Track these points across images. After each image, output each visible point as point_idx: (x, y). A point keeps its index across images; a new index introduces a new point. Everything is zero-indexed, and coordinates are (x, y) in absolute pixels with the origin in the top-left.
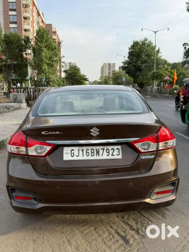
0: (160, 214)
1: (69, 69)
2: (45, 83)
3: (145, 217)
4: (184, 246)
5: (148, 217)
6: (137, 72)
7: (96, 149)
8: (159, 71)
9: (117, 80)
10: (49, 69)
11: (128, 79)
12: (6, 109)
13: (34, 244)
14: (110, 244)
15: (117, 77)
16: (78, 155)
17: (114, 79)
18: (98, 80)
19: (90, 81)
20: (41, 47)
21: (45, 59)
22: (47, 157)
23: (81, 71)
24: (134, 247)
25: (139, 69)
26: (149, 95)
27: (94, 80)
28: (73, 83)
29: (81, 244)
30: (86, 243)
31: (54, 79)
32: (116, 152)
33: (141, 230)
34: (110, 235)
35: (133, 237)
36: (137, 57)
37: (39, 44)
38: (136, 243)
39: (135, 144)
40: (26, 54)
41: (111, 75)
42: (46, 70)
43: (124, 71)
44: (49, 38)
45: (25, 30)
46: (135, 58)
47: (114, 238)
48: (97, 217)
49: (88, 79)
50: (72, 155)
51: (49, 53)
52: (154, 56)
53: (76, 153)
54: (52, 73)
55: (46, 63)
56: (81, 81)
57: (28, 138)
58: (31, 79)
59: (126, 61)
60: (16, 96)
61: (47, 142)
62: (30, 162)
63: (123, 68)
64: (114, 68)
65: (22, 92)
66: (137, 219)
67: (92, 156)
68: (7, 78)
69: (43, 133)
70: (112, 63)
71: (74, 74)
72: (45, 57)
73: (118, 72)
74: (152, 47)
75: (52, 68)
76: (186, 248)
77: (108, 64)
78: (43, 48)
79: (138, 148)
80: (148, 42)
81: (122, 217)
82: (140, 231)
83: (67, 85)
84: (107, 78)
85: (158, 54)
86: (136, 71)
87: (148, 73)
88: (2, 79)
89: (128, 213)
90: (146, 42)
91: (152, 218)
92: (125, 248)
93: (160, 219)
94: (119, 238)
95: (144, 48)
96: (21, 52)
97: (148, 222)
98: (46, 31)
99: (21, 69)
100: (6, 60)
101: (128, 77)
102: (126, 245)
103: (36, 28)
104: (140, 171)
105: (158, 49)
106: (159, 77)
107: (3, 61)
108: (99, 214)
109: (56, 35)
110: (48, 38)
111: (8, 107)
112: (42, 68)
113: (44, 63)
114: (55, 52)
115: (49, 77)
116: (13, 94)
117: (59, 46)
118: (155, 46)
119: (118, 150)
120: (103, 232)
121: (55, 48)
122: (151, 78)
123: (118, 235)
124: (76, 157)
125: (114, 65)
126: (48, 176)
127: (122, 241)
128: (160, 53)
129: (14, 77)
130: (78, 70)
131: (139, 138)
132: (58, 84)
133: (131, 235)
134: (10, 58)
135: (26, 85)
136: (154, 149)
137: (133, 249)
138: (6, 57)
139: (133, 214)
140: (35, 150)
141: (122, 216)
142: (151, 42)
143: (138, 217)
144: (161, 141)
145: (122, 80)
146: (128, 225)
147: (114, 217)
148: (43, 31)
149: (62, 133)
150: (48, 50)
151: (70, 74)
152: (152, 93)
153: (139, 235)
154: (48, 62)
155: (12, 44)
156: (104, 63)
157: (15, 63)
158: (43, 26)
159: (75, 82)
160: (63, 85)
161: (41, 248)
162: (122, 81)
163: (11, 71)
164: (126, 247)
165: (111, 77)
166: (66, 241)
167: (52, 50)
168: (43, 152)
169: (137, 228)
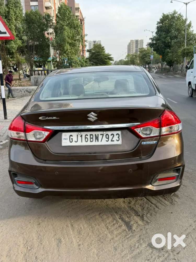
0: (168, 201)
1: (92, 48)
2: (68, 64)
3: (152, 203)
4: (188, 234)
5: (156, 204)
6: (165, 49)
7: (96, 135)
8: (190, 47)
9: (145, 58)
10: (71, 49)
11: (156, 57)
12: (27, 93)
13: (38, 227)
14: (113, 228)
15: (145, 55)
16: (76, 141)
17: (141, 57)
18: (124, 59)
19: (115, 61)
20: (63, 26)
21: (67, 38)
22: (46, 142)
23: (105, 49)
24: (136, 233)
25: (168, 46)
26: (179, 74)
27: (120, 59)
28: (97, 63)
29: (84, 228)
30: (89, 228)
31: (76, 60)
32: (116, 138)
33: (146, 216)
34: (114, 220)
35: (137, 223)
36: (166, 32)
37: (61, 22)
38: (139, 230)
39: (136, 130)
40: (48, 34)
41: (139, 53)
42: (69, 50)
43: (151, 48)
44: (72, 16)
45: (47, 8)
46: (164, 33)
47: (117, 224)
48: (103, 202)
49: (113, 58)
50: (71, 141)
51: (71, 32)
52: (184, 31)
53: (75, 138)
54: (75, 53)
55: (68, 43)
56: (106, 60)
57: (26, 123)
58: (53, 60)
59: (154, 37)
60: (36, 79)
61: (44, 127)
62: (29, 148)
63: (151, 45)
64: (142, 45)
65: (43, 74)
66: (144, 205)
67: (91, 141)
68: (29, 60)
69: (40, 118)
70: (139, 40)
71: (98, 53)
72: (67, 37)
73: (146, 49)
74: (182, 21)
75: (74, 48)
76: (190, 237)
77: (135, 41)
78: (65, 26)
79: (139, 133)
80: (178, 15)
81: (128, 203)
82: (145, 218)
83: (90, 66)
84: (134, 57)
85: (189, 28)
86: (165, 47)
87: (178, 50)
88: (24, 61)
89: (135, 198)
90: (175, 15)
91: (160, 205)
92: (127, 234)
93: (167, 206)
94: (122, 223)
95: (174, 22)
96: (42, 32)
97: (154, 209)
98: (68, 9)
99: (43, 50)
100: (28, 41)
101: (156, 54)
102: (129, 231)
103: (58, 5)
104: (140, 157)
105: (189, 23)
106: (190, 54)
107: (24, 42)
108: (106, 200)
109: (79, 12)
110: (70, 15)
111: (29, 90)
112: (64, 48)
113: (66, 43)
114: (77, 31)
115: (72, 57)
116: (34, 77)
117: (81, 23)
118: (186, 20)
119: (118, 136)
120: (107, 217)
121: (77, 25)
122: (181, 55)
123: (122, 220)
124: (75, 142)
125: (142, 41)
126: (47, 161)
127: (125, 226)
128: (191, 27)
129: (36, 59)
130: (103, 49)
131: (139, 123)
132: (81, 65)
133: (135, 221)
134: (31, 39)
135: (49, 67)
136: (156, 134)
137: (135, 235)
138: (28, 38)
139: (140, 200)
140: (34, 135)
141: (129, 201)
142: (181, 15)
143: (145, 203)
144: (165, 126)
145: (150, 58)
146: (133, 211)
147: (120, 202)
148: (65, 8)
149: (59, 118)
150: (70, 28)
151: (94, 53)
152: (182, 72)
153: (143, 221)
154: (70, 41)
155: (33, 23)
156: (131, 40)
157: (37, 43)
158: (65, 3)
159: (99, 62)
160: (86, 66)
161: (45, 231)
162: (149, 60)
163: (33, 52)
164: (128, 232)
165: (138, 56)
166: (70, 225)
167: (75, 28)
168: (42, 138)
169: (142, 214)
